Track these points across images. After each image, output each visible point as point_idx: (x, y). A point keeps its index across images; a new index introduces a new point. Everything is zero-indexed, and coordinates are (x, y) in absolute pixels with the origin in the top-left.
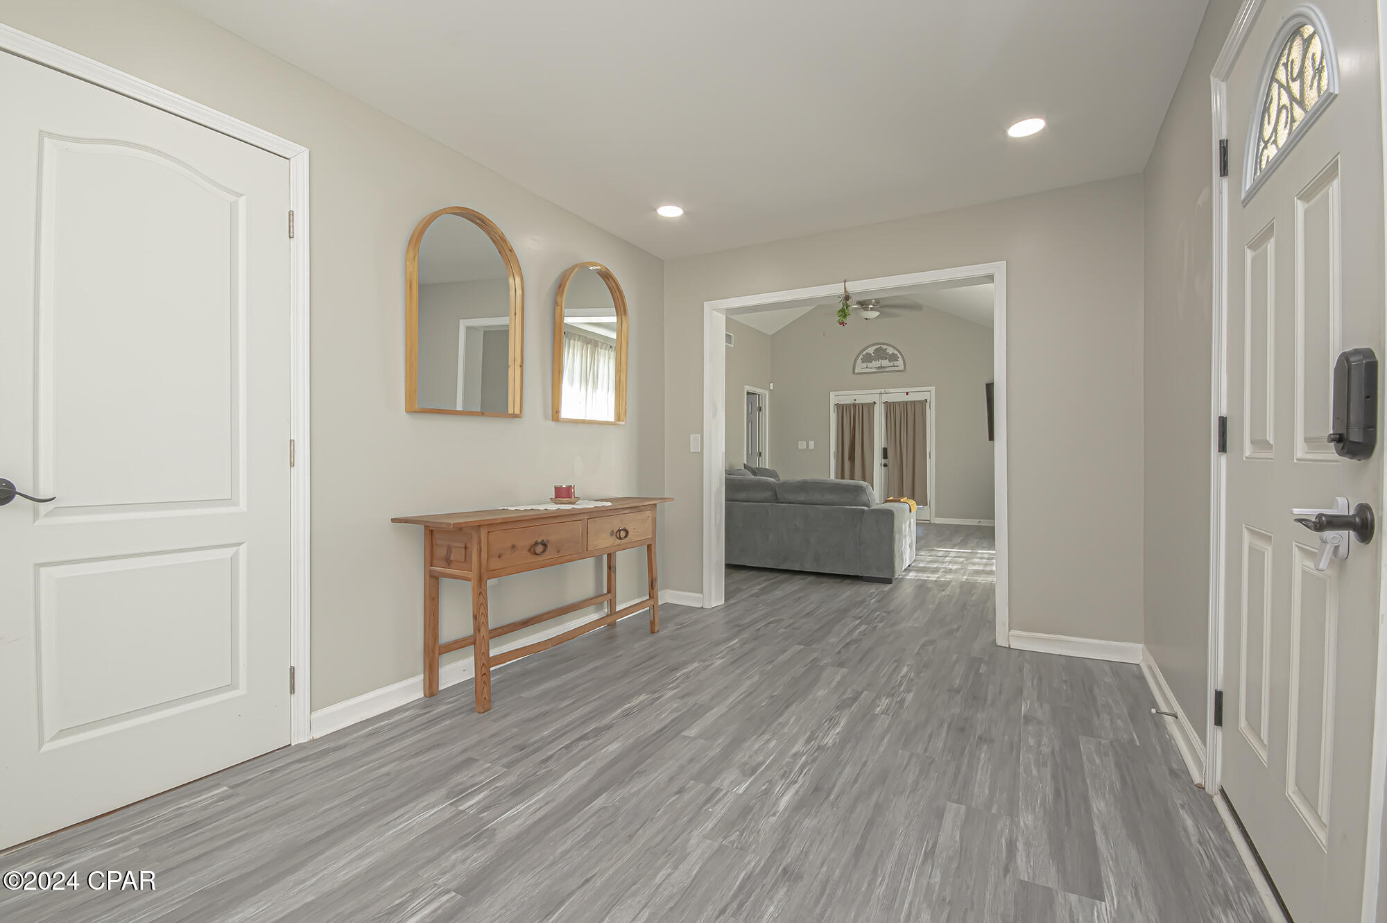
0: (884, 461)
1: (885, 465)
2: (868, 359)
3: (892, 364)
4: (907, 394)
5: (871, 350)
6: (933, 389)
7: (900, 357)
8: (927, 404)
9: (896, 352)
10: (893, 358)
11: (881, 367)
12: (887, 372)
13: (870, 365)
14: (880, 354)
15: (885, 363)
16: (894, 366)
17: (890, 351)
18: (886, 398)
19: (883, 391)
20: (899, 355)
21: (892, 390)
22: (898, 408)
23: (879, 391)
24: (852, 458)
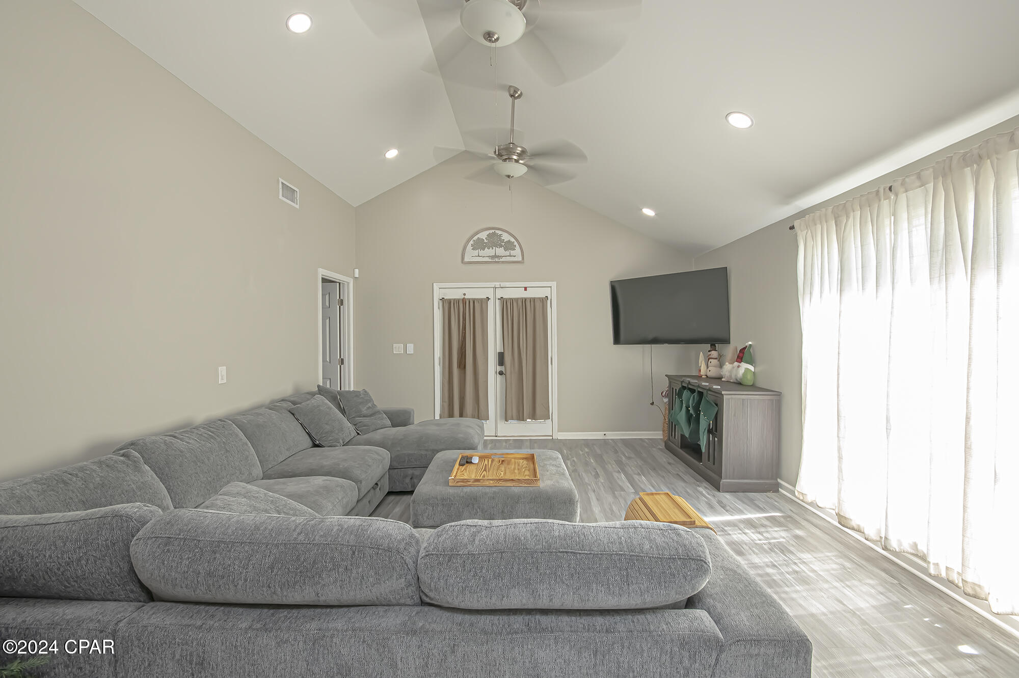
0: (499, 368)
1: (501, 373)
2: (480, 245)
3: (507, 253)
4: (526, 289)
5: (483, 235)
6: (554, 284)
7: (517, 246)
8: (549, 302)
9: (513, 240)
10: (509, 246)
11: (496, 256)
12: (503, 262)
13: (482, 253)
14: (494, 240)
15: (500, 251)
16: (510, 256)
17: (506, 237)
18: (500, 293)
19: (497, 284)
20: (516, 243)
21: (508, 284)
22: (515, 304)
23: (493, 284)
24: (462, 365)
